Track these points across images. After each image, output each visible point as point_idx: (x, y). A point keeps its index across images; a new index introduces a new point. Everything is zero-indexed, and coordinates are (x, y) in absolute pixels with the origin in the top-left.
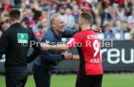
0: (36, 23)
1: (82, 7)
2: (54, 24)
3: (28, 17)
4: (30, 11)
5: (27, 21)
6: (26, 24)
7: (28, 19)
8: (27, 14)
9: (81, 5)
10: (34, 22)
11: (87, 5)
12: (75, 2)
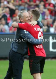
0: (12, 19)
1: (48, 7)
2: (22, 19)
3: (6, 14)
4: (8, 10)
5: (6, 18)
6: (5, 19)
7: (6, 16)
8: (6, 12)
9: (47, 5)
10: (10, 18)
11: (52, 5)
12: (42, 3)
